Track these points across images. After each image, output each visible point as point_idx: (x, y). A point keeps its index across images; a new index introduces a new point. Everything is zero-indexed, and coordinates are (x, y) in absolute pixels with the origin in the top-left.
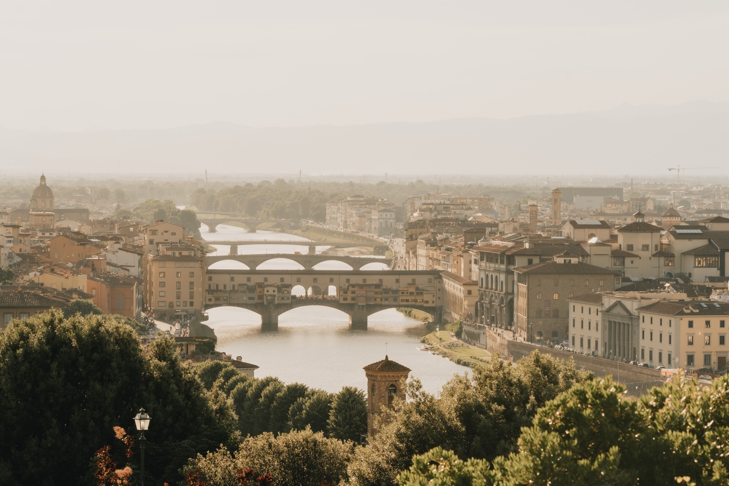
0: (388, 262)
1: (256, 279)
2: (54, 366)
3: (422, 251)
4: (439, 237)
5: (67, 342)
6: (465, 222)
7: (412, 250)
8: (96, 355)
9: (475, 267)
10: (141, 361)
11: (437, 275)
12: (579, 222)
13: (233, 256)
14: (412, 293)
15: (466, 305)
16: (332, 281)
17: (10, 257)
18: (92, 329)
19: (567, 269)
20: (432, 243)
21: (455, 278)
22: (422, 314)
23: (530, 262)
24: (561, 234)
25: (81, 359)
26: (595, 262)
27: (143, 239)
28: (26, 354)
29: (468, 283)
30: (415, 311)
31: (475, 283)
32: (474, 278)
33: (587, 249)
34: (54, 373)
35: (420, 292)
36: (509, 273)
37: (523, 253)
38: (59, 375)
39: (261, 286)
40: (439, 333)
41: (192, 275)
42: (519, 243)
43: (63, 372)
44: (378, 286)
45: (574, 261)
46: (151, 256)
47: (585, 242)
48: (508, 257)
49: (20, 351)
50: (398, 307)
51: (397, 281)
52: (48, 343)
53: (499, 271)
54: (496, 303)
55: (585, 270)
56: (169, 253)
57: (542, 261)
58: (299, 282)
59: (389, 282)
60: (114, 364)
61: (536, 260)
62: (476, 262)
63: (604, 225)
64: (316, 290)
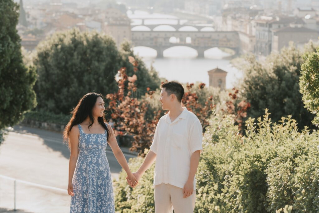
0: (214, 27)
1: (154, 35)
2: (75, 53)
3: (229, 22)
4: (237, 16)
5: (81, 43)
6: (249, 9)
7: (225, 21)
8: (95, 49)
9: (254, 30)
10: (117, 52)
11: (236, 33)
12: (301, 9)
13: (143, 24)
14: (225, 41)
15: (250, 46)
16: (188, 36)
17: (41, 24)
18: (93, 37)
19: (296, 30)
20: (234, 18)
21: (245, 34)
22: (230, 50)
23: (279, 27)
24: (292, 14)
25: (88, 51)
26: (309, 26)
27: (102, 16)
28: (62, 48)
29: (251, 37)
30: (227, 49)
31: (254, 37)
32: (254, 34)
33: (305, 21)
34: (75, 57)
35: (229, 41)
36: (269, 31)
37: (276, 23)
38: (78, 58)
39: (156, 38)
40: (238, 59)
41: (125, 32)
42: (274, 18)
43: (80, 57)
44: (210, 38)
45: (299, 26)
46: (106, 24)
47: (304, 17)
48: (269, 25)
49: (59, 47)
50: (219, 47)
51: (218, 36)
52: (72, 43)
53: (265, 31)
54: (264, 45)
55: (304, 30)
56: (114, 22)
57: (285, 26)
58: (173, 36)
59: (215, 36)
60: (104, 53)
61: (282, 26)
62: (254, 27)
63: (313, 10)
64: (182, 40)
